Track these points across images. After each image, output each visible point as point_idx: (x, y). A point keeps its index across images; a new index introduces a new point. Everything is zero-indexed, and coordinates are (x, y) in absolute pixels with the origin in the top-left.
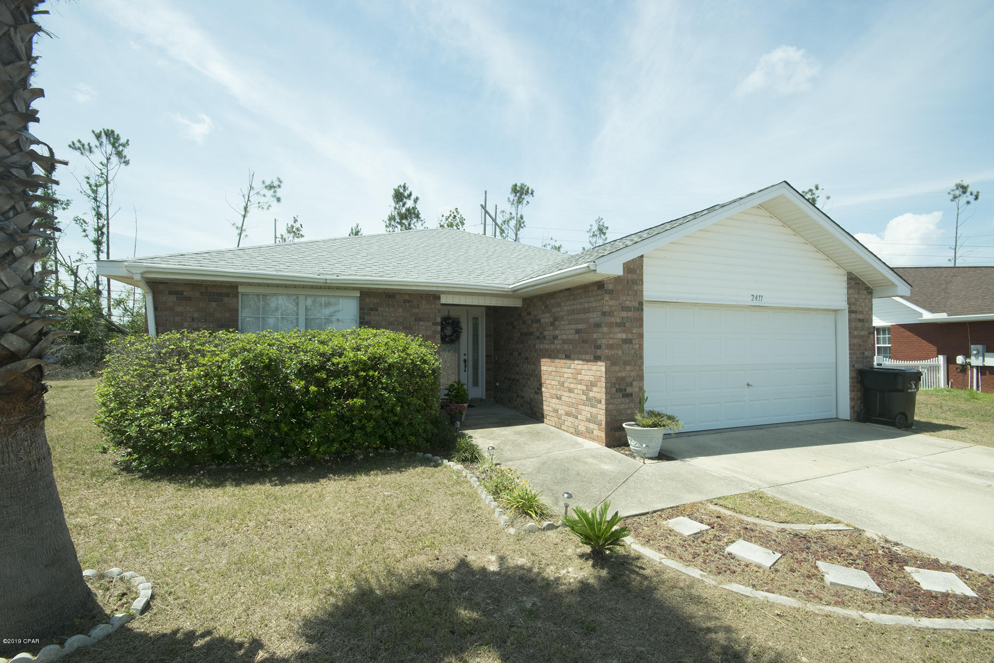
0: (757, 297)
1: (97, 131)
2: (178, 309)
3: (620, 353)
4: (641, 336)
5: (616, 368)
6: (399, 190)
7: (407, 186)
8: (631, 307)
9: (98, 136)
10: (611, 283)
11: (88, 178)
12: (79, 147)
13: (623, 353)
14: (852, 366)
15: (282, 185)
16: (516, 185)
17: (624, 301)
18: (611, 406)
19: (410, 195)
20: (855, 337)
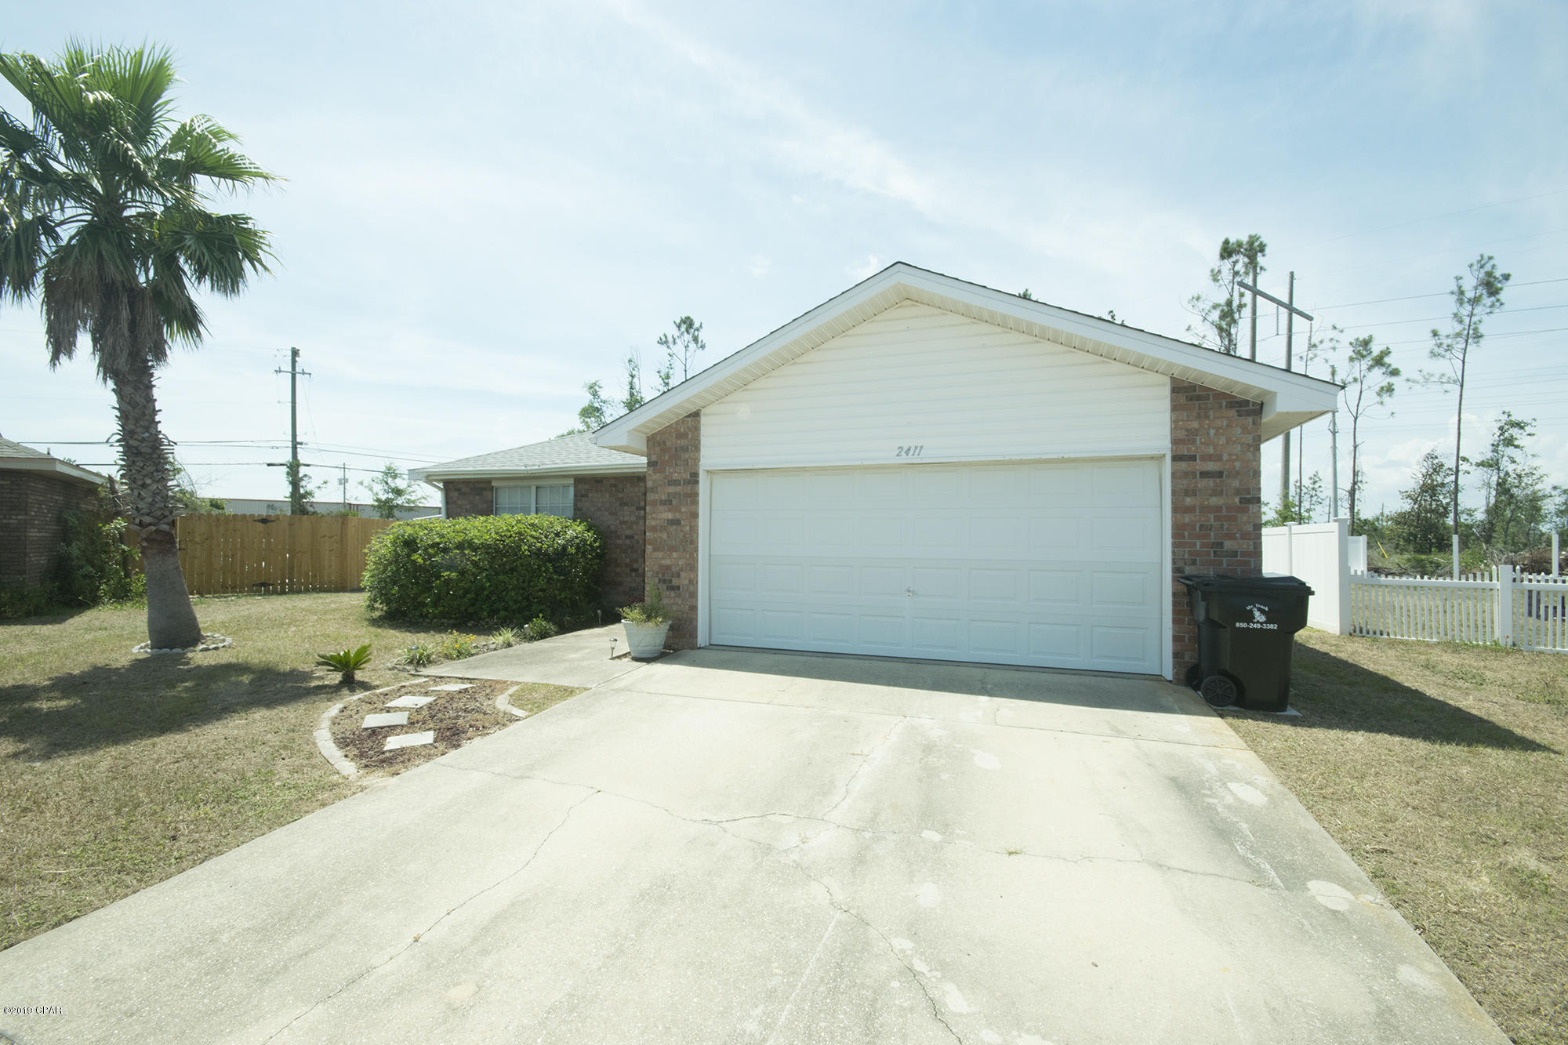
0: (909, 449)
1: (675, 322)
2: (459, 502)
3: (665, 536)
4: (696, 515)
8: (680, 481)
10: (654, 454)
17: (671, 473)
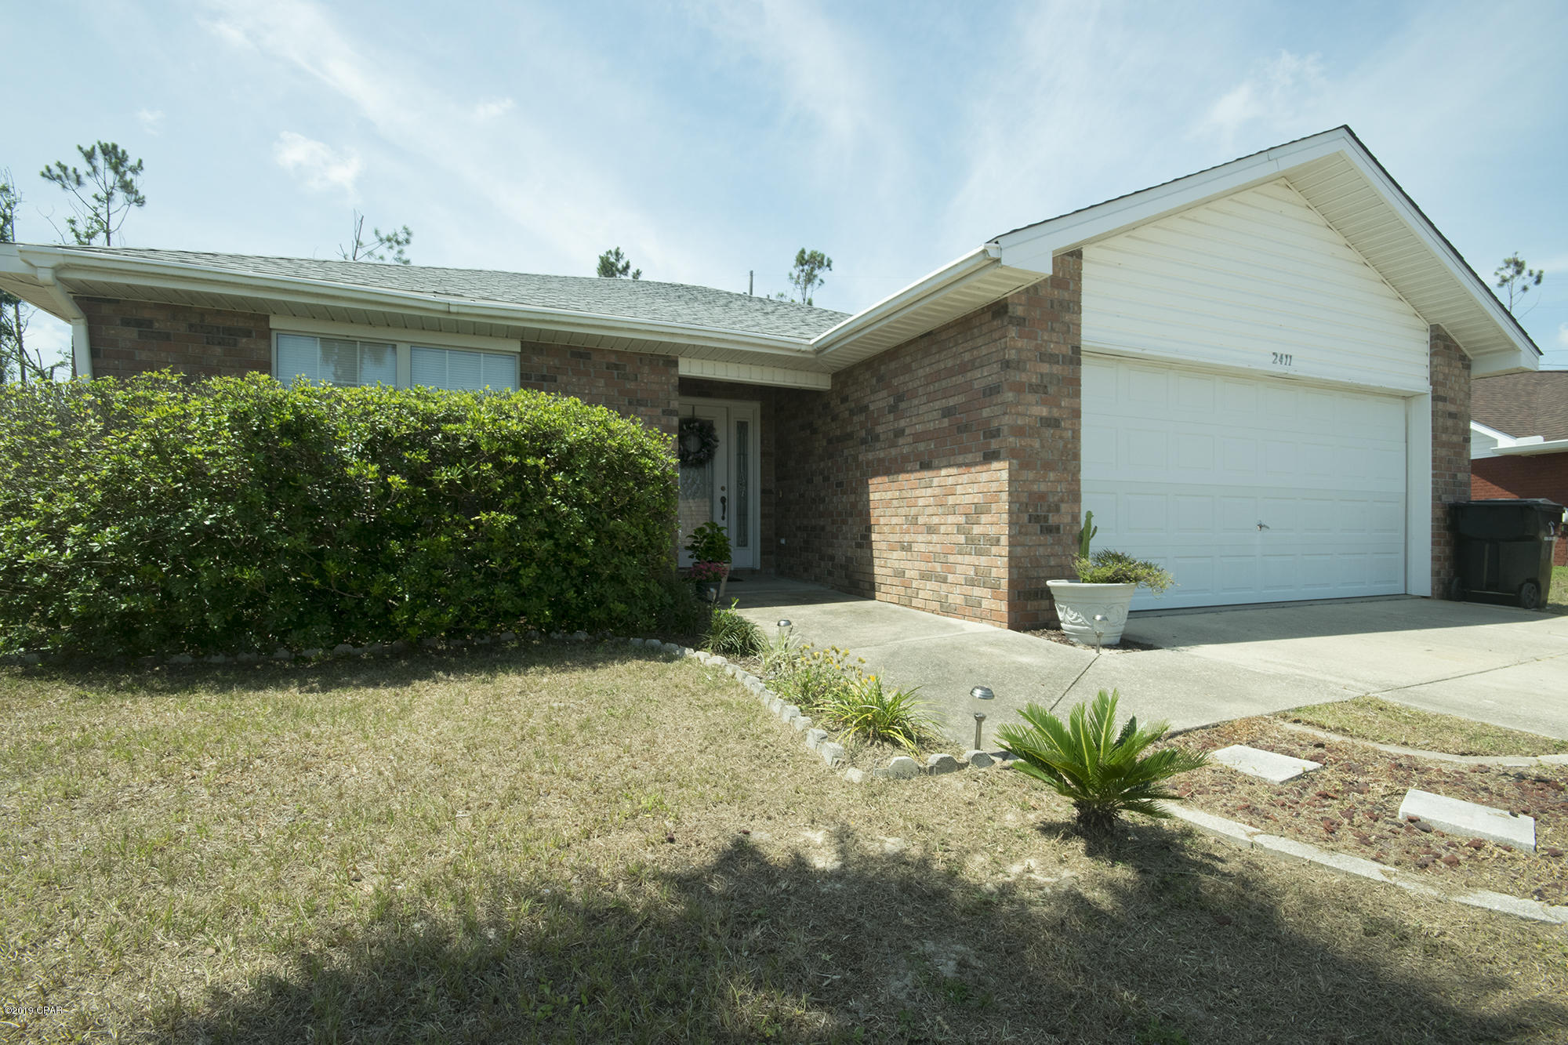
0: (1281, 358)
1: (87, 148)
2: (143, 356)
3: (1037, 444)
4: (1076, 414)
5: (1031, 475)
6: (608, 258)
7: (621, 252)
8: (1058, 355)
9: (89, 156)
10: (1020, 305)
11: (72, 222)
12: (58, 175)
13: (1043, 446)
14: (1436, 498)
15: (412, 239)
16: (803, 252)
17: (1046, 341)
18: (1019, 549)
19: (627, 267)
20: (1444, 445)
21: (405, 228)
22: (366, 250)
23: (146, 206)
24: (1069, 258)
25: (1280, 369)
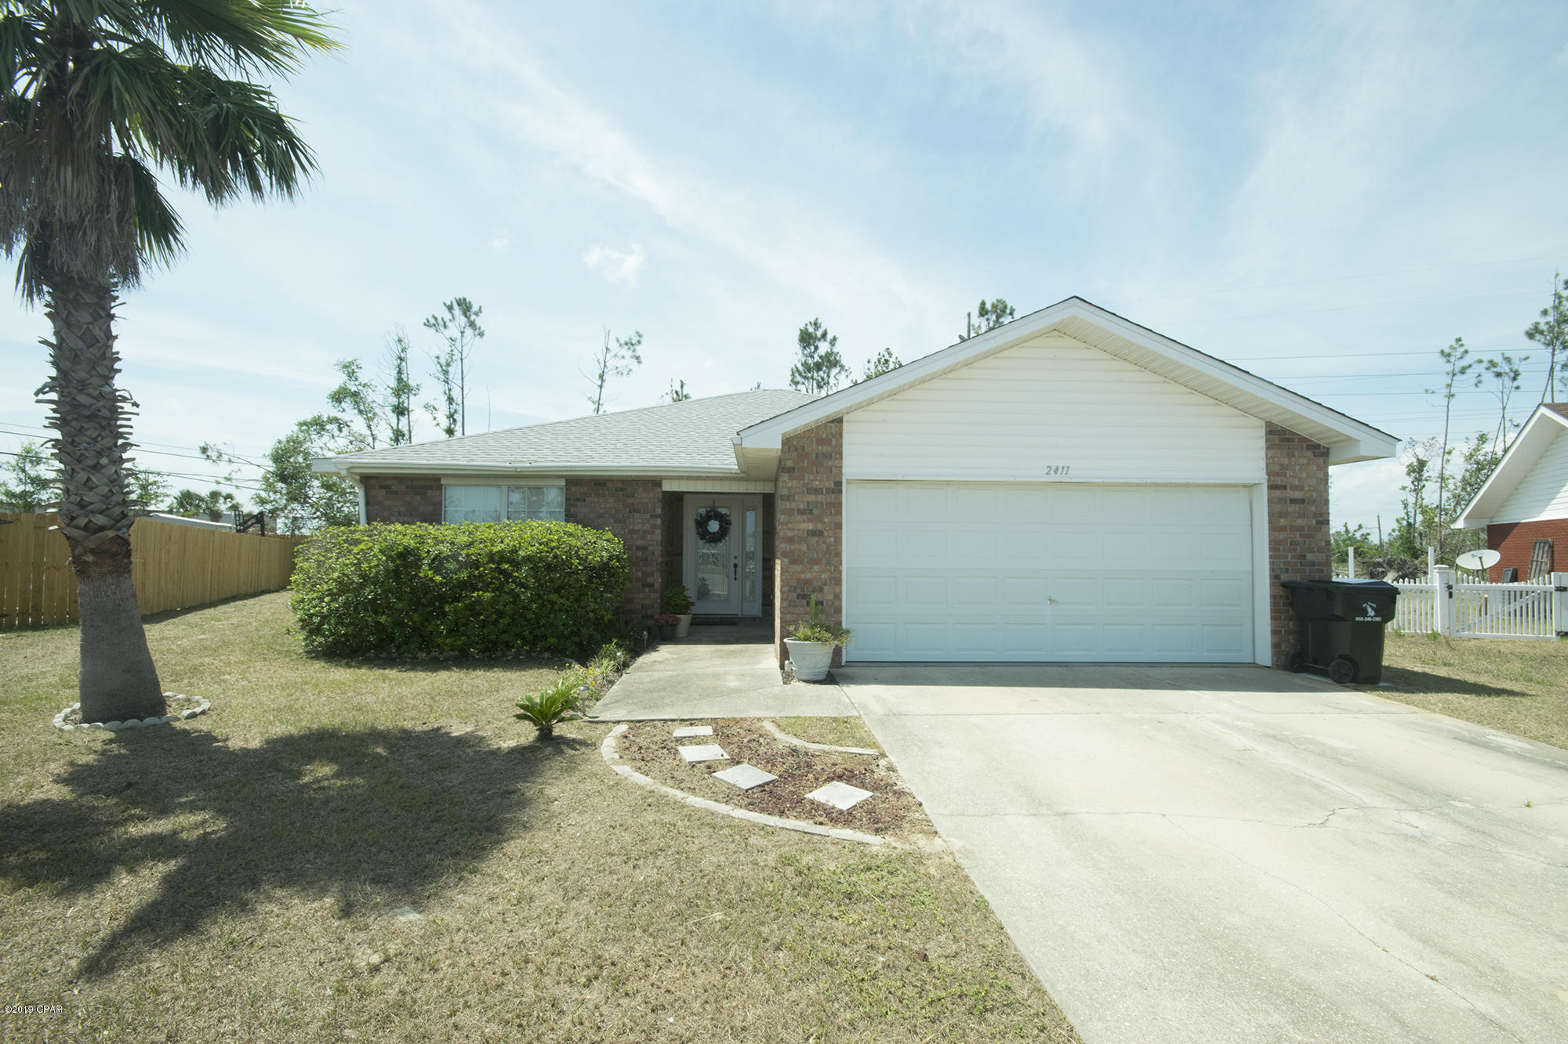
0: (1057, 469)
1: (449, 303)
2: (387, 503)
4: (839, 526)
5: (798, 568)
6: (807, 329)
7: (819, 321)
8: (821, 489)
9: (450, 308)
11: (438, 358)
12: (433, 324)
13: (809, 549)
14: (1274, 577)
15: (642, 340)
16: (983, 303)
17: (812, 481)
18: (789, 616)
19: (824, 335)
21: (637, 333)
22: (613, 353)
23: (485, 337)
24: (832, 425)
25: (1053, 478)
